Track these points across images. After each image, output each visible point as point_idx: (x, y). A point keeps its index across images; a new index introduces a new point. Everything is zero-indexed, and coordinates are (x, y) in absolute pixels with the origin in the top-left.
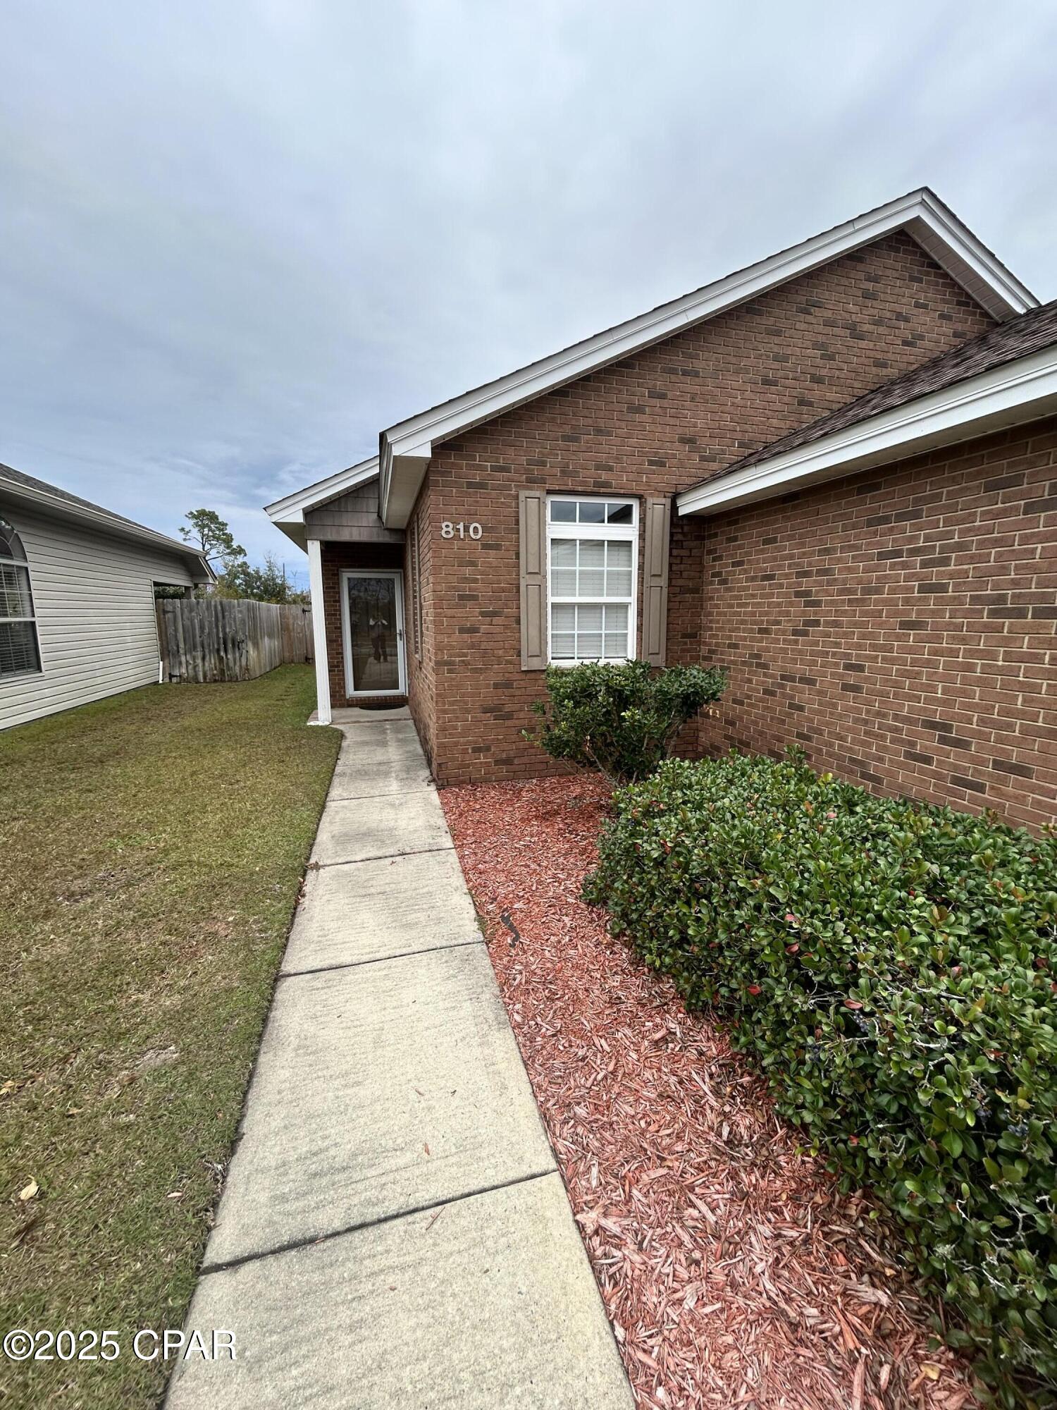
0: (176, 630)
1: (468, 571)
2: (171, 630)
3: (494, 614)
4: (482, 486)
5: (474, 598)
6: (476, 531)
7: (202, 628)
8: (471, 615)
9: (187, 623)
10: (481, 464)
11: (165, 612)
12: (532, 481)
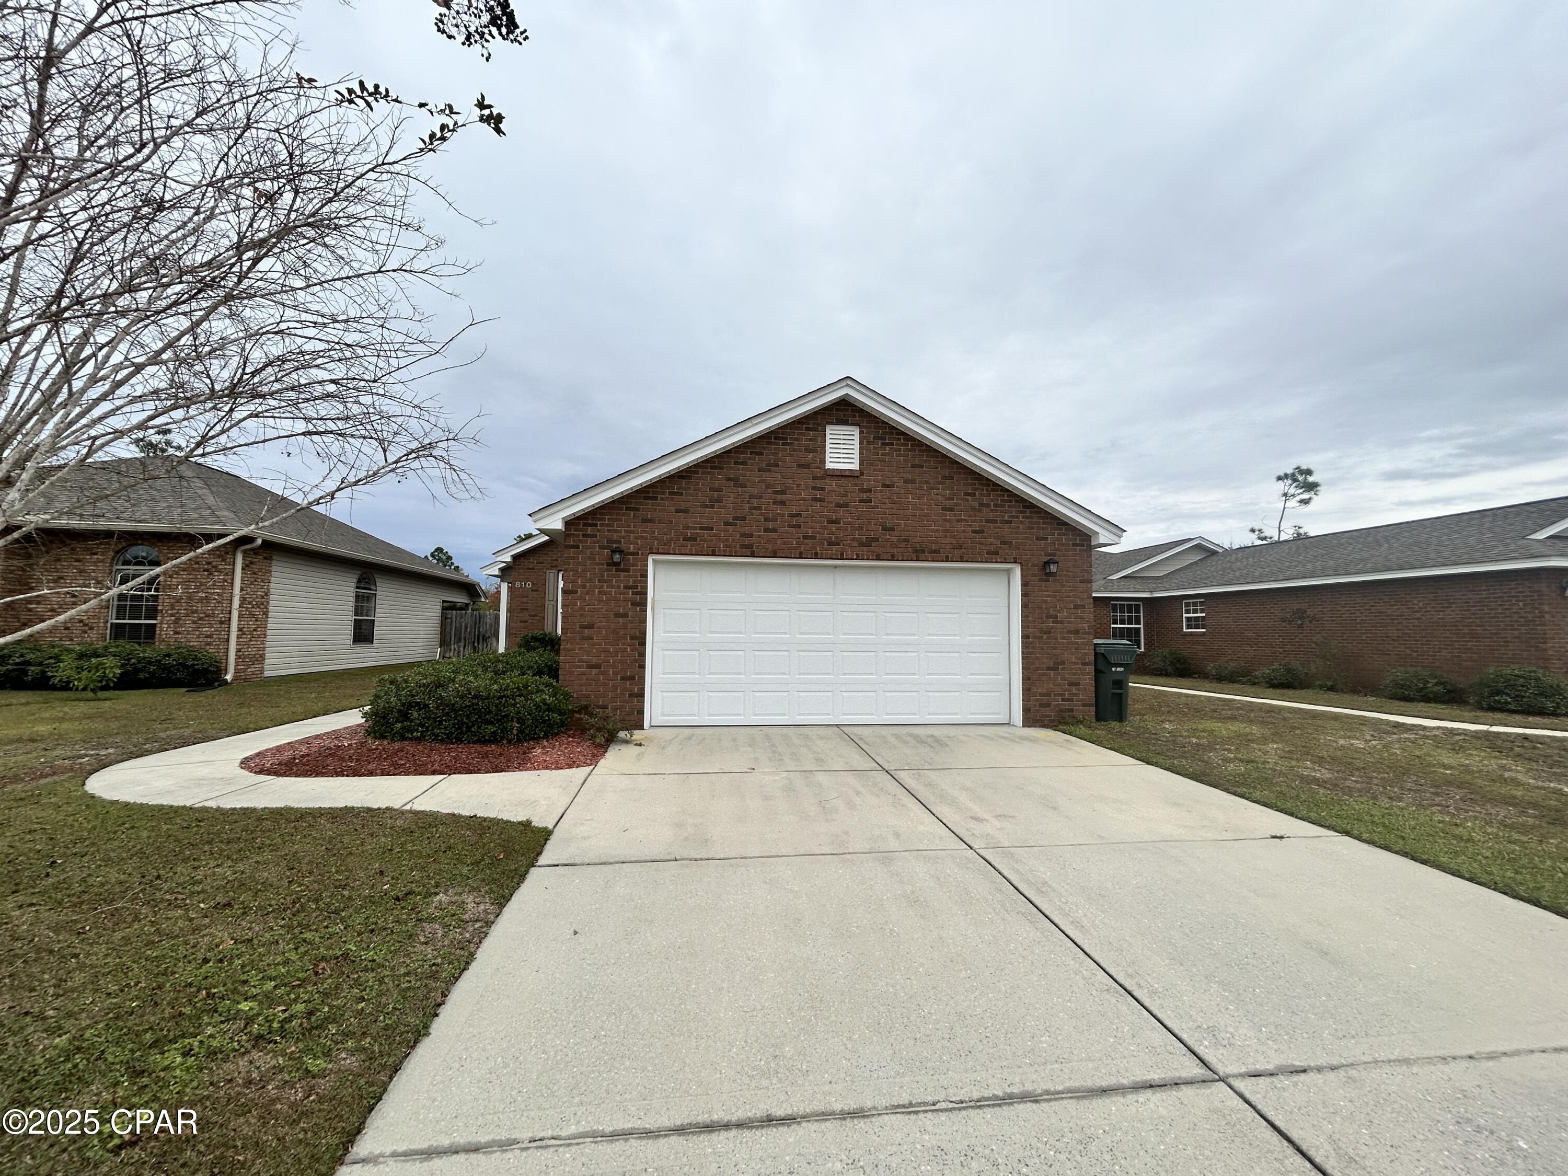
0: (451, 629)
1: (525, 600)
2: (448, 630)
3: (535, 616)
4: (533, 569)
5: (527, 609)
6: (529, 585)
7: (466, 628)
8: (526, 615)
9: (458, 625)
10: (533, 561)
11: (446, 618)
12: (552, 567)
